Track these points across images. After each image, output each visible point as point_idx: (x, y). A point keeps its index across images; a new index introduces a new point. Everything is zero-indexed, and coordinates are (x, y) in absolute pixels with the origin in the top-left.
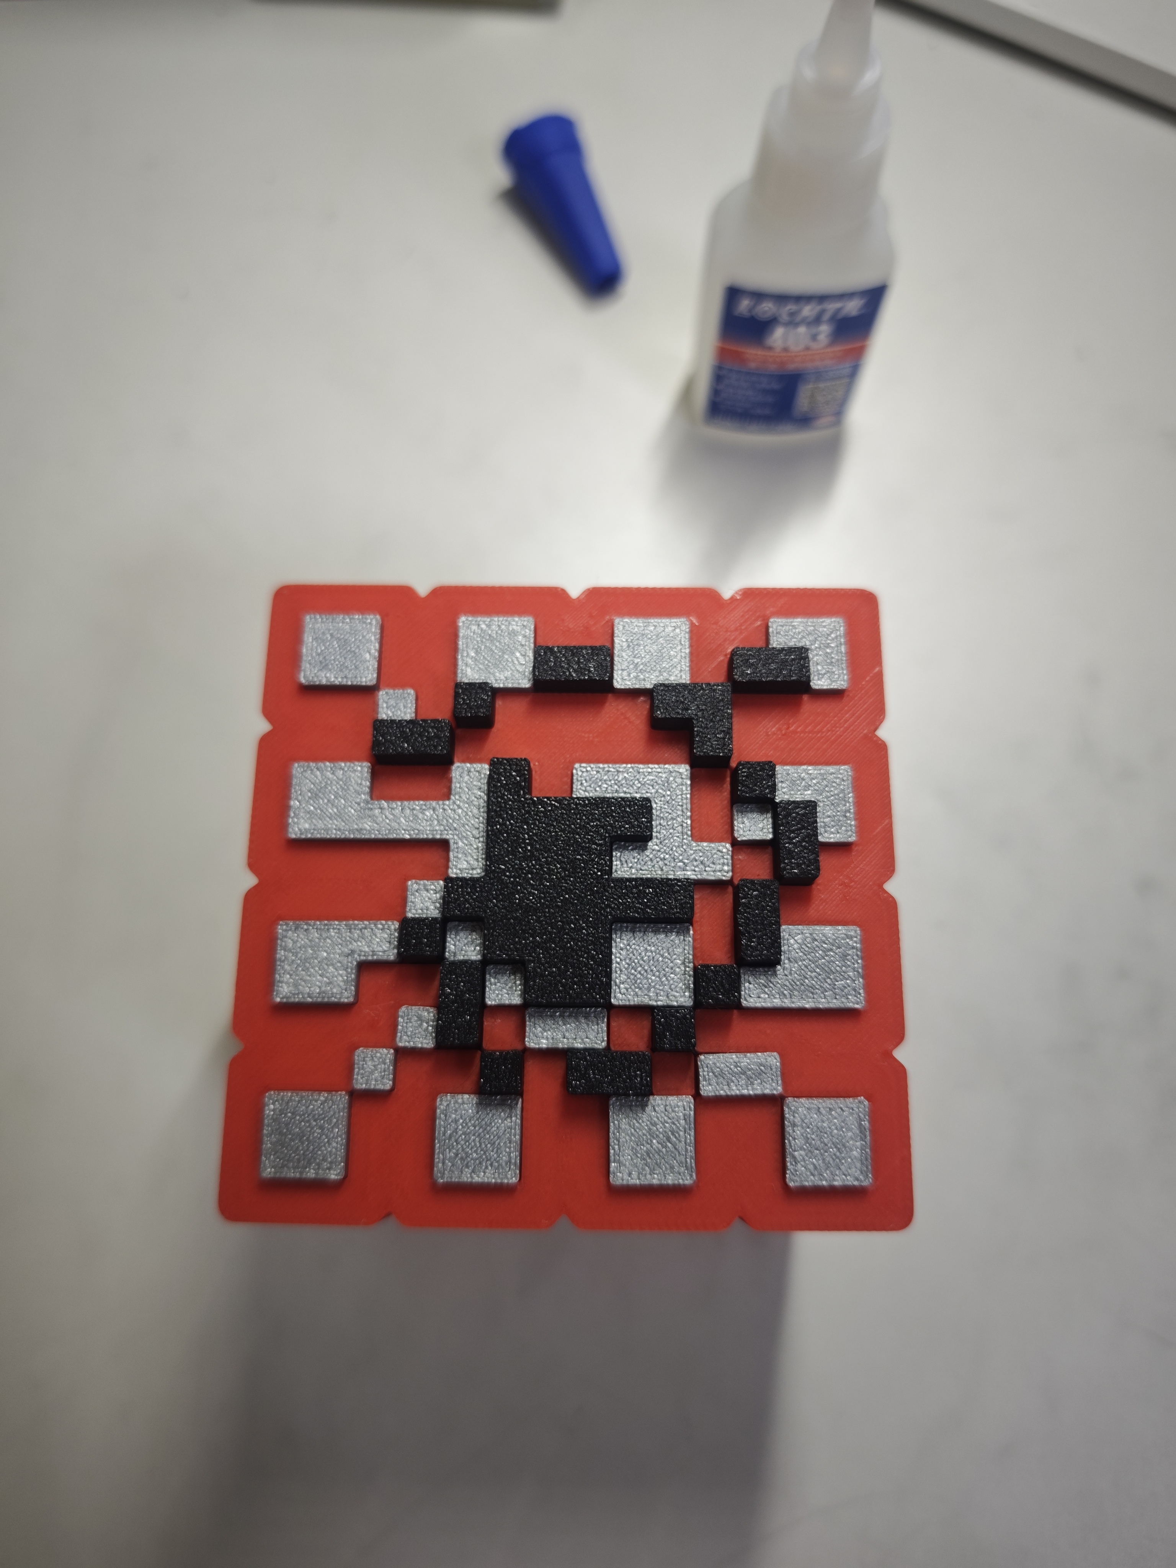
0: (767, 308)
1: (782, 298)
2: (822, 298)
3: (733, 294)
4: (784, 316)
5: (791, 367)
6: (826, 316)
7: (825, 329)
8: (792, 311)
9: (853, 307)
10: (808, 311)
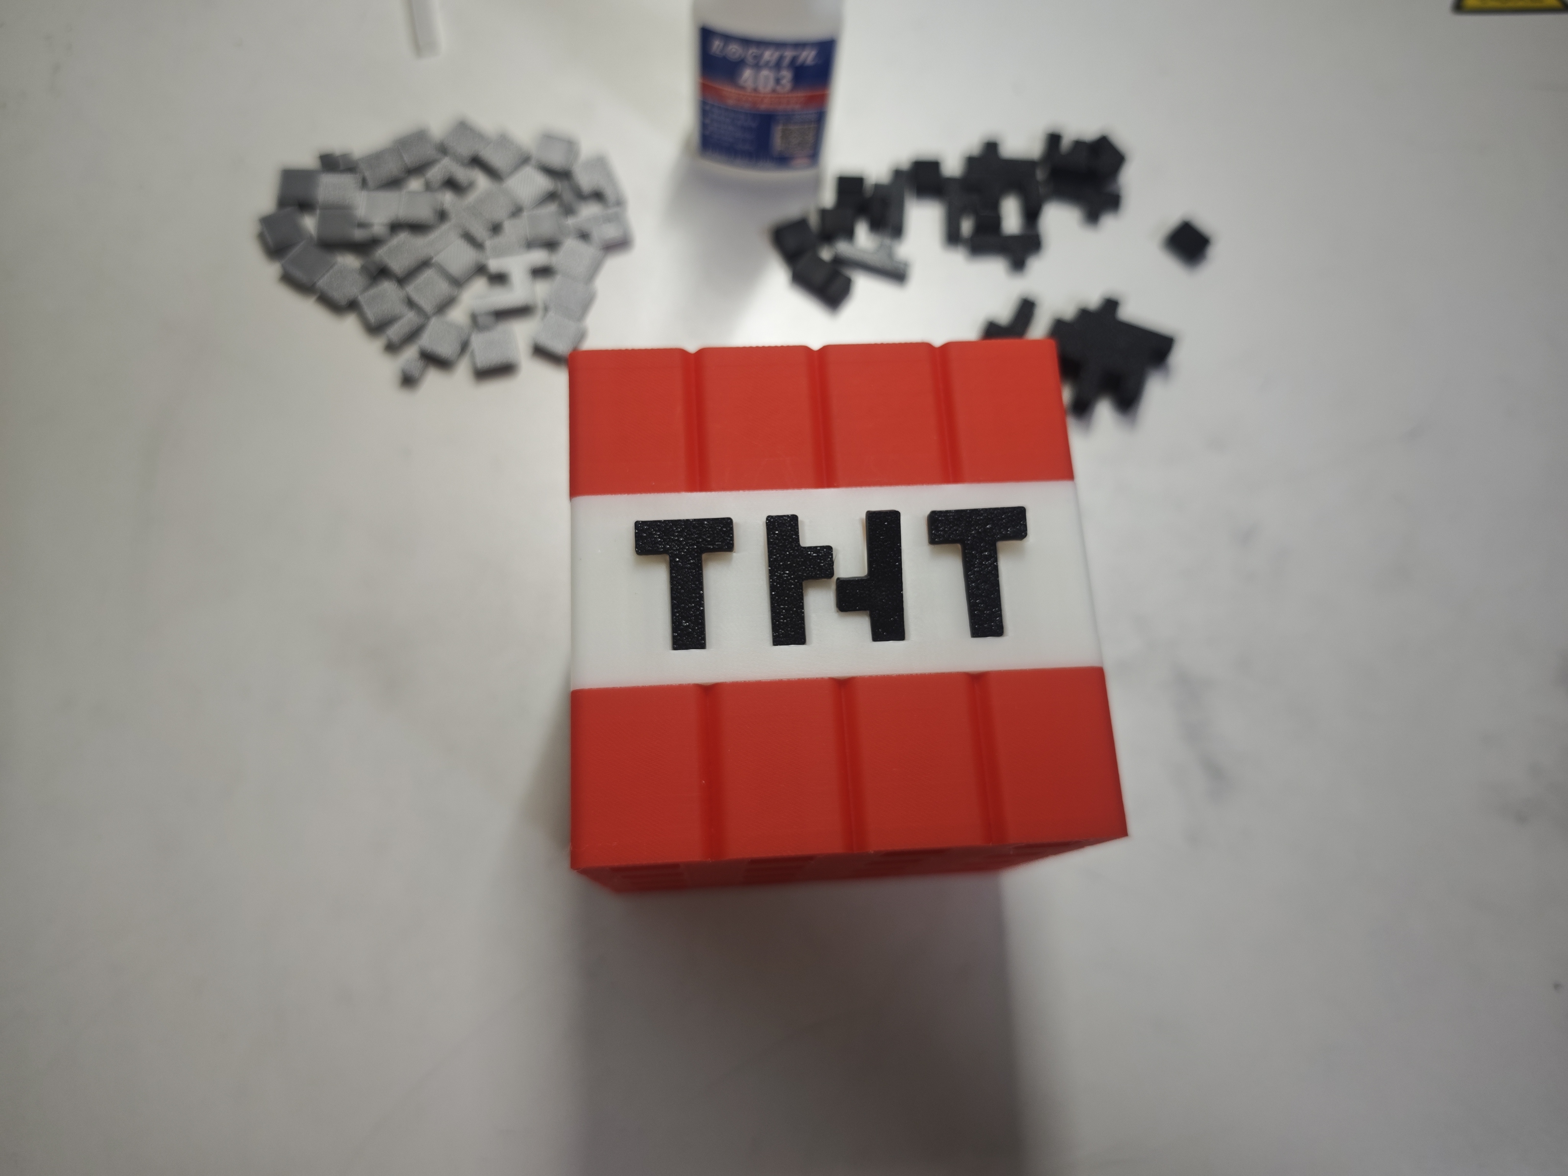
0: (734, 50)
1: (746, 42)
2: (779, 45)
3: (706, 35)
4: (750, 60)
5: (764, 107)
6: (786, 61)
7: (787, 75)
8: (754, 54)
9: (808, 57)
10: (769, 55)
